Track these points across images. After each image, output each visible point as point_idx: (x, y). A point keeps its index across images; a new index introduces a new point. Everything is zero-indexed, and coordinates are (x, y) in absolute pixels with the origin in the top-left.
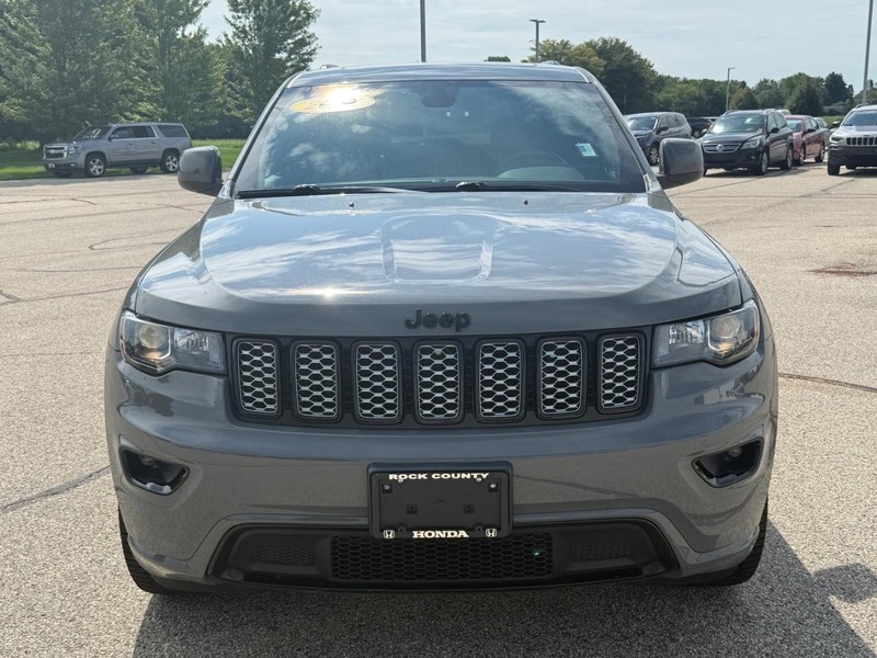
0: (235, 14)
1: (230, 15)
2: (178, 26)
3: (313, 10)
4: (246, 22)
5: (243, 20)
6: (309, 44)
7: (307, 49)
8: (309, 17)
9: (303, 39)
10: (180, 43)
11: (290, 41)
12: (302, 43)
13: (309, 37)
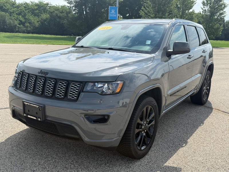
0: (203, 6)
1: (202, 7)
2: (187, 10)
3: (226, 4)
4: (207, 8)
5: (206, 8)
6: (223, 14)
7: (223, 15)
8: (225, 7)
9: (222, 13)
10: (187, 14)
11: (218, 13)
12: (222, 14)
13: (224, 12)
